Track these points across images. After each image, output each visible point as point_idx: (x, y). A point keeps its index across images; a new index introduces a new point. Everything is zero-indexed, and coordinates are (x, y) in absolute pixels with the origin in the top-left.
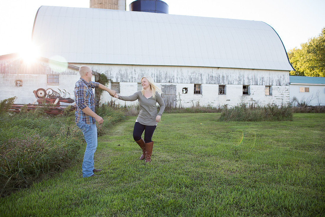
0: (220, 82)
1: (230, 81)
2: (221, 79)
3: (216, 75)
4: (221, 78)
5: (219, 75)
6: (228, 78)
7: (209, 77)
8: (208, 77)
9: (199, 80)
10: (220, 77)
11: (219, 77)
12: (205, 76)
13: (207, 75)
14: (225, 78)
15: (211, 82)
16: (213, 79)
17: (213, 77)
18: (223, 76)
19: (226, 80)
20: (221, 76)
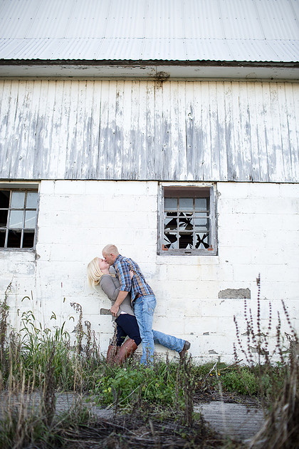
0: (173, 163)
1: (246, 157)
2: (175, 149)
3: (143, 123)
4: (178, 143)
5: (167, 126)
6: (232, 144)
7: (89, 134)
8: (81, 139)
9: (23, 153)
10: (167, 136)
11: (159, 138)
12: (62, 130)
13: (80, 127)
14: (208, 144)
15: (103, 167)
16: (117, 149)
17: (118, 134)
18: (190, 131)
19: (216, 156)
20: (178, 132)
